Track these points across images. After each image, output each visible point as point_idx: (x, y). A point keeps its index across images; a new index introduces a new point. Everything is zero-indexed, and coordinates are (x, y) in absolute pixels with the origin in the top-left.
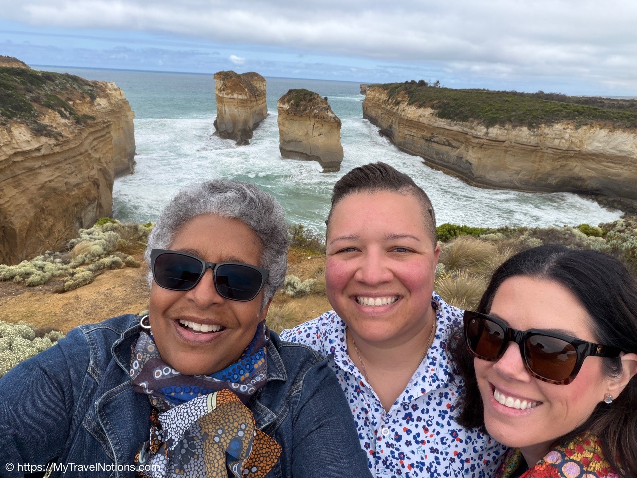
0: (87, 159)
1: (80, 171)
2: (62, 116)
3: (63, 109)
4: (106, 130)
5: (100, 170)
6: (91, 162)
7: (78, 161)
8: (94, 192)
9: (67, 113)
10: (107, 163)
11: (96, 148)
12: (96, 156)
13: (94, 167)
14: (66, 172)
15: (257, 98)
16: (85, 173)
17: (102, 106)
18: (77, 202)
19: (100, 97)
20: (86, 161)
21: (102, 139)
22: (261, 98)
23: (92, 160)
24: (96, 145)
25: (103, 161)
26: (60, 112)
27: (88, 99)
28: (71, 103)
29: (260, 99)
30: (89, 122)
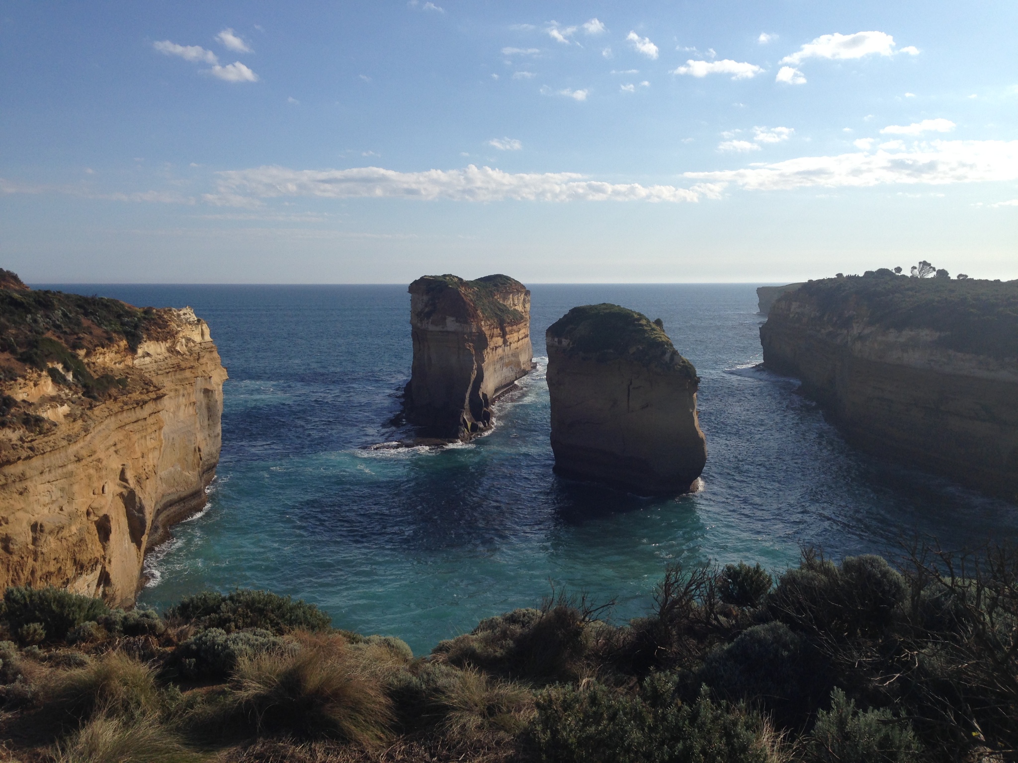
0: (92, 471)
1: (71, 500)
2: (54, 381)
3: (60, 367)
4: (149, 408)
5: (121, 495)
6: (101, 478)
7: (71, 474)
8: (94, 548)
9: (70, 377)
10: (139, 481)
11: (118, 447)
12: (115, 464)
13: (106, 489)
14: (38, 501)
15: (507, 329)
16: (81, 503)
17: (155, 357)
18: (52, 569)
19: (150, 338)
20: (90, 477)
21: (136, 426)
22: (515, 327)
23: (104, 473)
24: (121, 441)
25: (129, 475)
26: (53, 373)
27: (123, 343)
28: (82, 352)
29: (511, 332)
30: (113, 391)
